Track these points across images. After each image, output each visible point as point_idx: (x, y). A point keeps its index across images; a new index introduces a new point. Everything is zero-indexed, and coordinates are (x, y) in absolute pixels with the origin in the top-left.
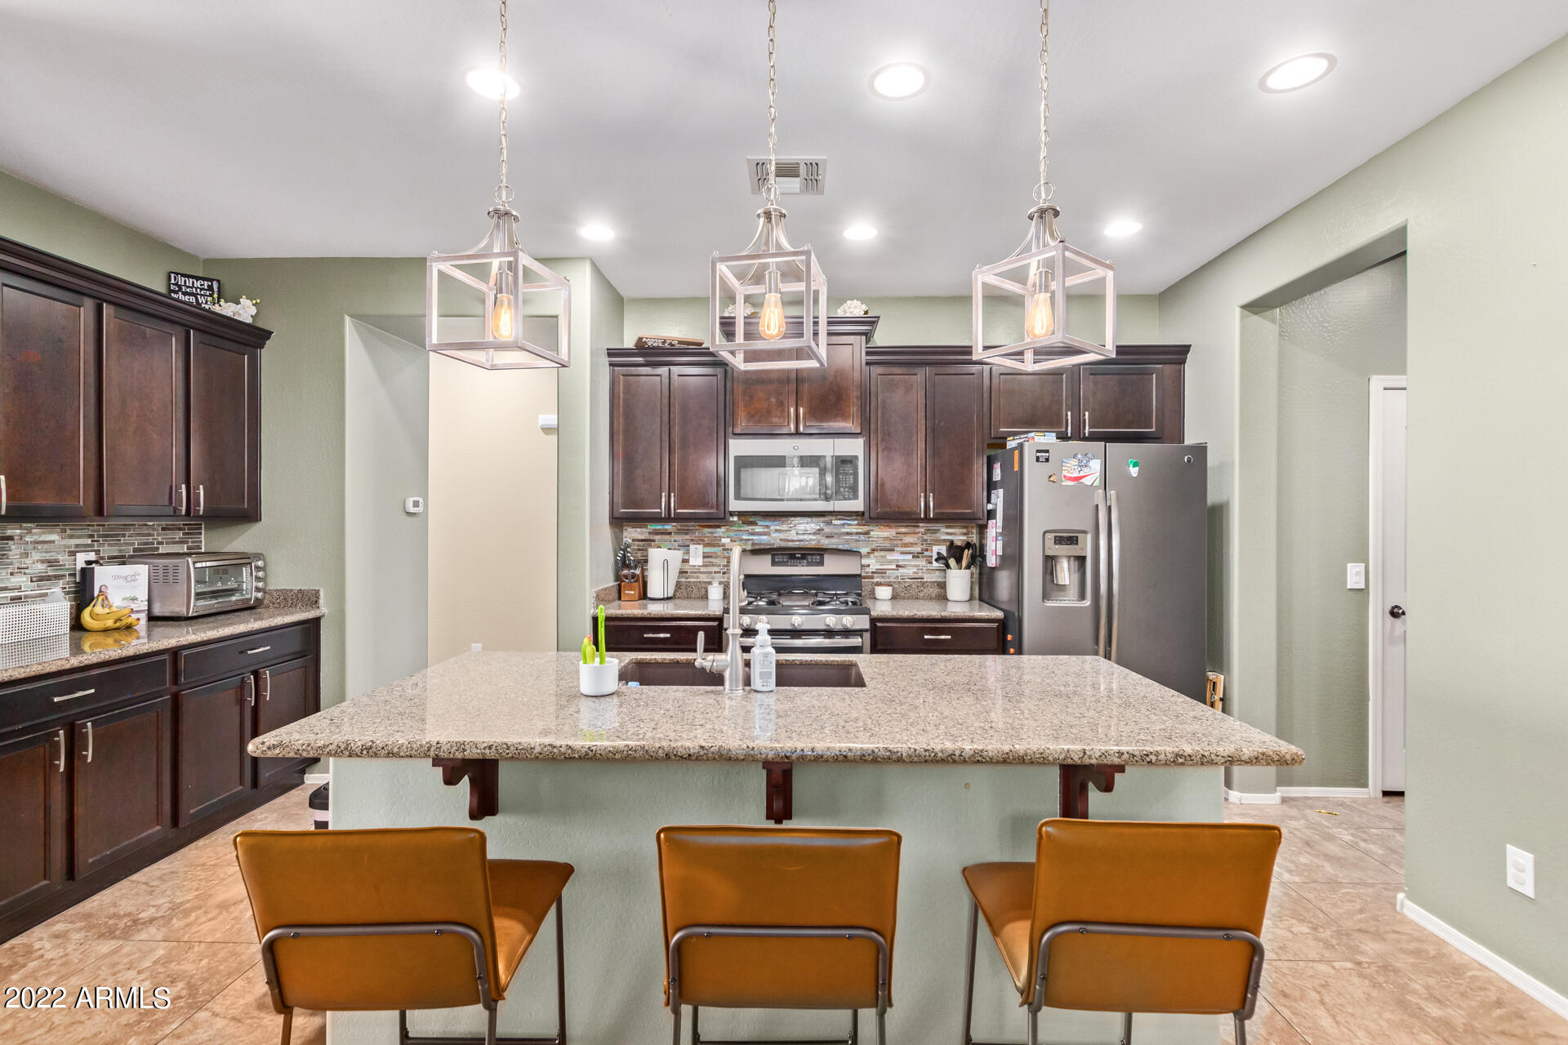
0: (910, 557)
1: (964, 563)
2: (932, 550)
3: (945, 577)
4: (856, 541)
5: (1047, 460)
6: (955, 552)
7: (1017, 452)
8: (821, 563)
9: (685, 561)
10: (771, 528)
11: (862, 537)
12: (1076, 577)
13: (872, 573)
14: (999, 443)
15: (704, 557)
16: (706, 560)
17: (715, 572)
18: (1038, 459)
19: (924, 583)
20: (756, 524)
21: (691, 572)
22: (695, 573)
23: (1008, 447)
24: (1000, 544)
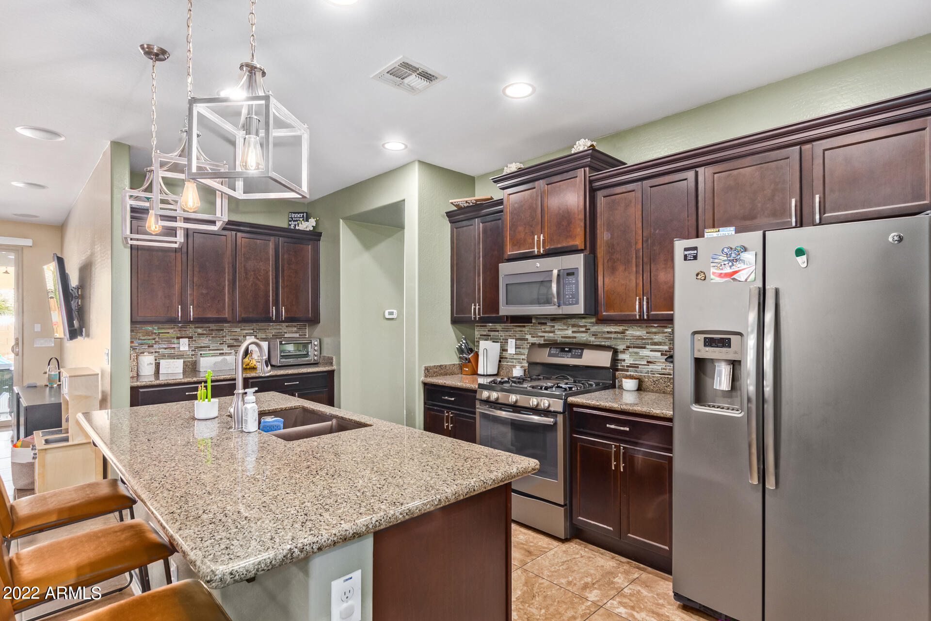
0: (659, 354)
4: (615, 338)
5: (695, 258)
8: (580, 356)
9: (505, 350)
10: (556, 328)
11: (619, 336)
13: (627, 366)
15: (516, 348)
16: (518, 350)
17: (522, 359)
18: (686, 257)
20: (547, 324)
21: (509, 359)
22: (511, 359)
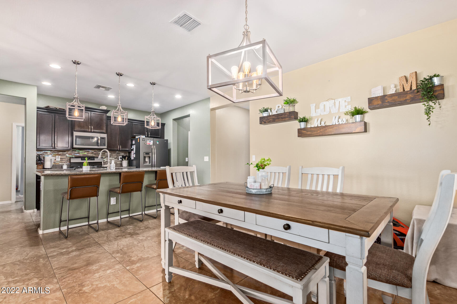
0: (114, 158)
1: (126, 159)
2: (119, 157)
3: (122, 162)
6: (124, 158)
7: (139, 139)
8: (94, 160)
9: (55, 160)
12: (149, 160)
14: (134, 137)
15: (60, 159)
17: (64, 162)
18: (143, 140)
19: (117, 164)
20: (76, 151)
21: (57, 162)
23: (136, 138)
24: (135, 155)
